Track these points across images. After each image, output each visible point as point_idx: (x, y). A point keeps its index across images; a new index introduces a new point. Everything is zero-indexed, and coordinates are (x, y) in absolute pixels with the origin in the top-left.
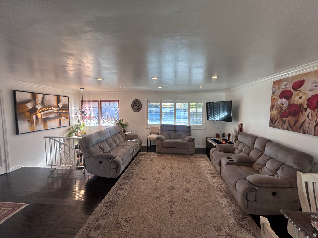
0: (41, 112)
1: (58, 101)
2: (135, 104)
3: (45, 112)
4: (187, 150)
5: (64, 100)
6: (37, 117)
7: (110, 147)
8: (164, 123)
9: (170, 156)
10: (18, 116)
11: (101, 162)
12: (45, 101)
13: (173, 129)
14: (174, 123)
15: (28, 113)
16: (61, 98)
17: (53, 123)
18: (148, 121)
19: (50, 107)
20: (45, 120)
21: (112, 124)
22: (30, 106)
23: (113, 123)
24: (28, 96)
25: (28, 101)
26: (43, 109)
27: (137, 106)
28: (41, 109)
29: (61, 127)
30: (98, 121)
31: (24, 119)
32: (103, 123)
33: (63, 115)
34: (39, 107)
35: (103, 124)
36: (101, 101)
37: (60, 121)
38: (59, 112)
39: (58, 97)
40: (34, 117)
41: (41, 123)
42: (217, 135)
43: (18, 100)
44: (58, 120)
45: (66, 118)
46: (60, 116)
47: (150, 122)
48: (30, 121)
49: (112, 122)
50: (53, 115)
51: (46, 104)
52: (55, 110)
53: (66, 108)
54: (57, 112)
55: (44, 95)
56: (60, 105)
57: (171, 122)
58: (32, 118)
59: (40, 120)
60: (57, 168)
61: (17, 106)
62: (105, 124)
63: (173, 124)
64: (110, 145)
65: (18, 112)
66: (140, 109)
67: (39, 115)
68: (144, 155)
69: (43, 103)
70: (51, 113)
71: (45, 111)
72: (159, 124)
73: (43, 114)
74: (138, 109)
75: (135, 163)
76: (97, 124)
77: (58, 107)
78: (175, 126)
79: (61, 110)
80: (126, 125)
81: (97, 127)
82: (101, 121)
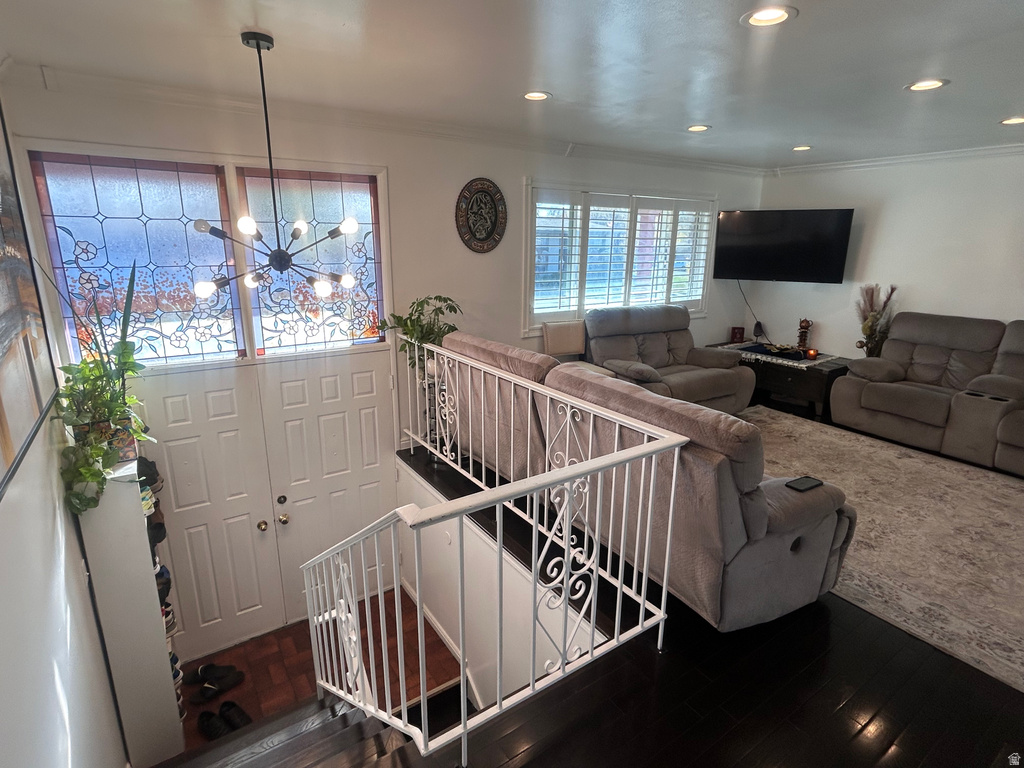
2: (475, 209)
18: (533, 298)
21: (338, 335)
23: (345, 325)
27: (485, 216)
30: (227, 325)
32: (267, 334)
35: (275, 342)
42: (737, 334)
47: (542, 300)
49: (337, 320)
57: (614, 299)
62: (287, 339)
66: (497, 237)
74: (489, 234)
76: (226, 347)
81: (221, 367)
82: (253, 322)
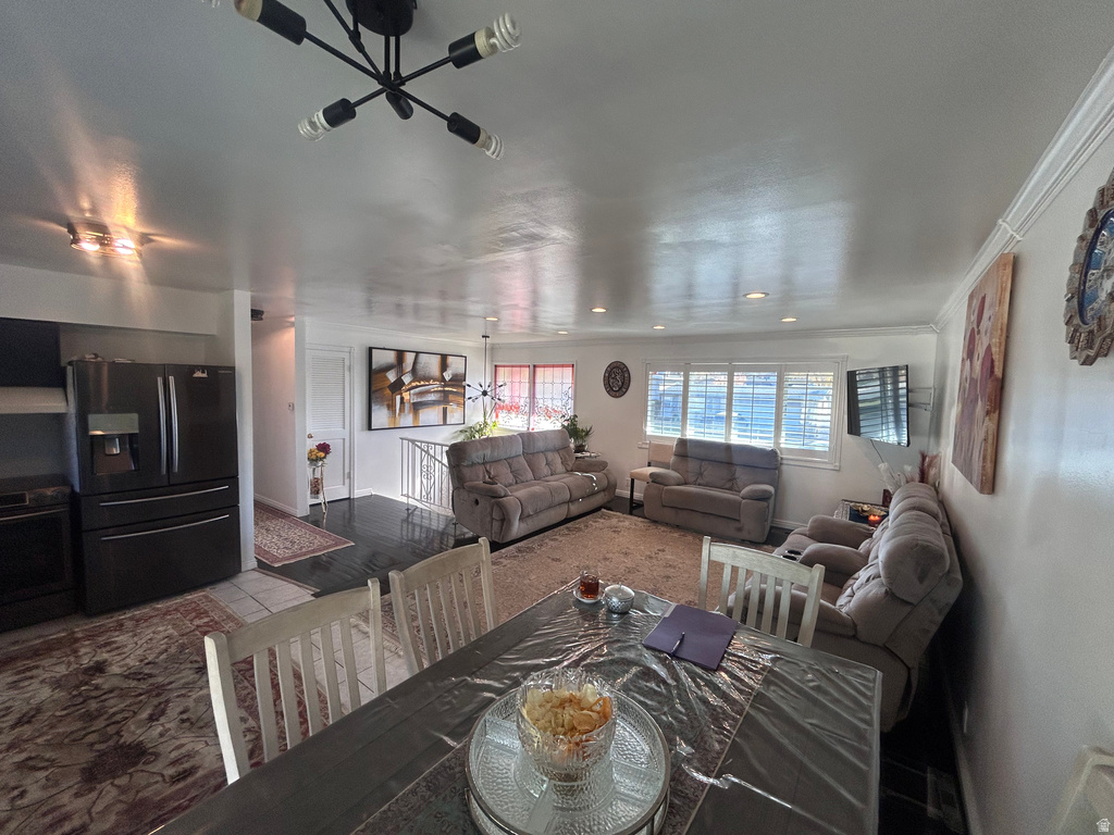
0: (409, 390)
1: (444, 366)
2: (613, 376)
3: (417, 390)
4: (737, 525)
5: (455, 365)
6: (402, 399)
7: (515, 477)
8: (692, 433)
9: (676, 535)
10: (373, 396)
11: (477, 502)
12: (419, 366)
13: (722, 456)
14: (726, 439)
15: (388, 391)
16: (450, 359)
17: (431, 415)
18: (646, 426)
19: (427, 379)
20: (416, 407)
22: (392, 376)
24: (391, 357)
25: (389, 368)
26: (414, 384)
27: (618, 380)
28: (410, 383)
29: (445, 423)
30: (526, 418)
31: (381, 402)
32: (535, 423)
33: (451, 397)
34: (407, 379)
35: (537, 427)
36: (535, 366)
37: (445, 411)
38: (444, 391)
39: (444, 358)
40: (398, 398)
41: (409, 413)
42: (888, 496)
43: (374, 367)
44: (441, 407)
45: (458, 404)
46: (445, 399)
47: (651, 429)
48: (391, 407)
49: (554, 422)
50: (432, 397)
51: (421, 373)
52: (436, 386)
53: (459, 380)
54: (440, 391)
55: (417, 353)
56: (448, 376)
57: (714, 435)
58: (394, 400)
59: (407, 406)
60: (419, 505)
61: (374, 377)
62: (541, 426)
63: (723, 441)
64: (515, 473)
65: (373, 389)
66: (624, 390)
67: (406, 396)
68: (610, 517)
69: (414, 370)
70: (428, 392)
71: (417, 387)
72: (678, 435)
73: (414, 394)
74: (620, 389)
75: (567, 528)
76: (525, 426)
77: (443, 379)
78: (728, 448)
79: (448, 386)
80: (587, 433)
82: (532, 418)
